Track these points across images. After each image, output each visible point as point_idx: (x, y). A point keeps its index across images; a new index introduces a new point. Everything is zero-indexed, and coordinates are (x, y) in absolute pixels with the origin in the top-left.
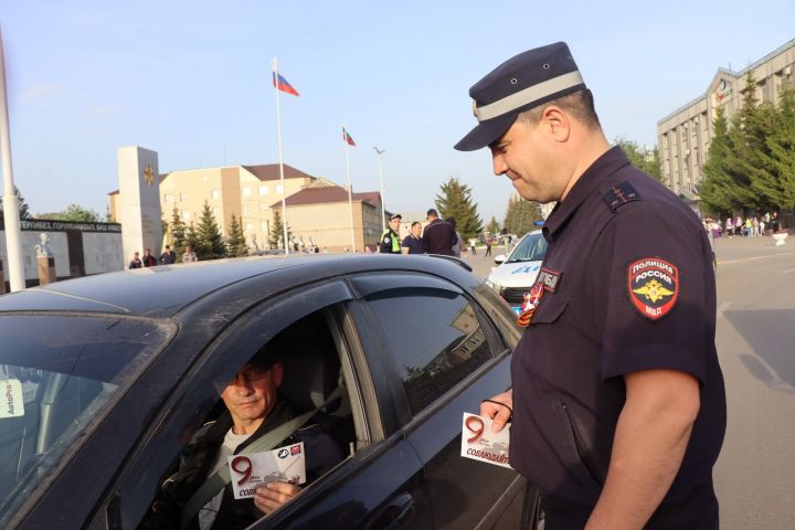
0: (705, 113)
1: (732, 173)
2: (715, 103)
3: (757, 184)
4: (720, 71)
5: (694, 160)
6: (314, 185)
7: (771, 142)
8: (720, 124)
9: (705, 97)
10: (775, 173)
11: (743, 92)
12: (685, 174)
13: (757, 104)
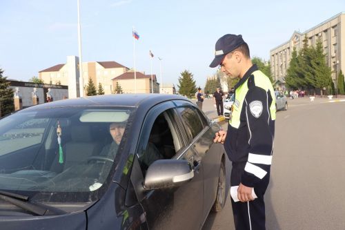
0: (289, 48)
1: (297, 73)
2: (293, 45)
3: (307, 78)
4: (295, 32)
5: (284, 67)
6: (129, 71)
7: (312, 62)
8: (294, 54)
9: (289, 42)
10: (313, 74)
11: (304, 41)
12: (280, 72)
13: (308, 47)
